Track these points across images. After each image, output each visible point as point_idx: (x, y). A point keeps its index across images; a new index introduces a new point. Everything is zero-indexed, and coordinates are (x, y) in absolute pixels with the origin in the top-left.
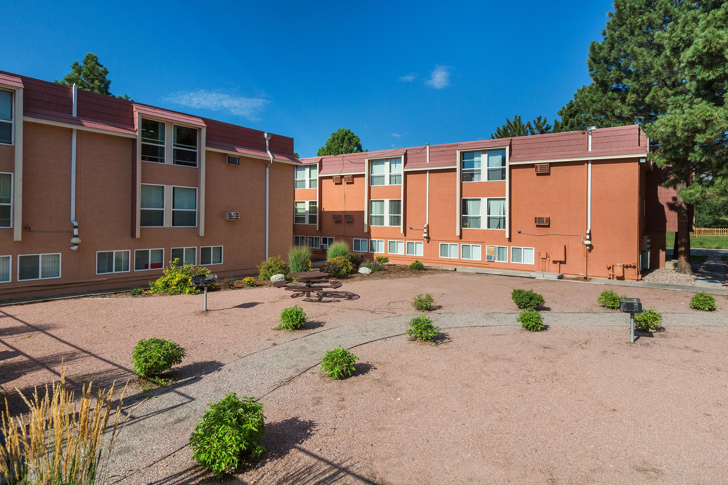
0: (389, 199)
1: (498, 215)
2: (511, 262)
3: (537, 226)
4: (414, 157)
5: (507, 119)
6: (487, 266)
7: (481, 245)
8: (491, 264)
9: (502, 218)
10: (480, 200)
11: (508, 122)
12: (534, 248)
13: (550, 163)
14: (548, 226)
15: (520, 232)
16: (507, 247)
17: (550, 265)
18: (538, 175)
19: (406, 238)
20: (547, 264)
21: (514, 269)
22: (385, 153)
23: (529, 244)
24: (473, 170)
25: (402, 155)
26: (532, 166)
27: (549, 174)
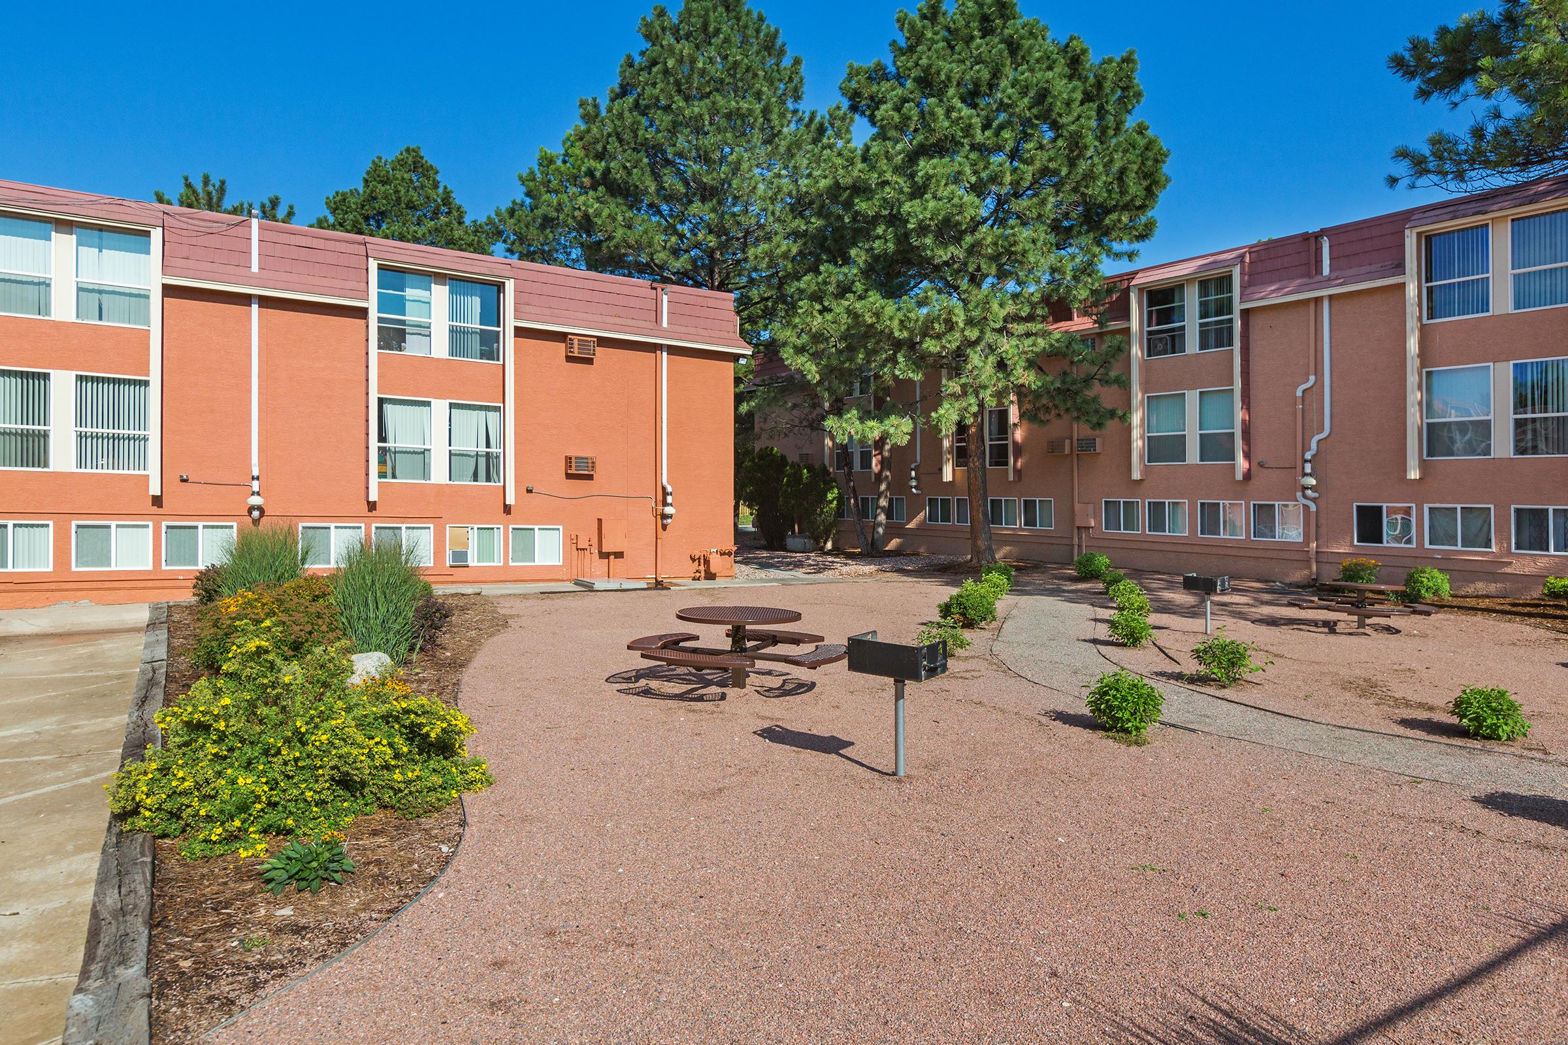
0: (74, 373)
1: (471, 448)
2: (511, 564)
3: (569, 476)
4: (194, 241)
5: (186, 179)
6: (450, 578)
7: (432, 526)
8: (460, 574)
9: (482, 456)
10: (428, 404)
11: (189, 185)
12: (561, 527)
13: (599, 338)
14: (590, 477)
15: (529, 491)
16: (501, 527)
17: (593, 564)
18: (569, 359)
19: (160, 511)
20: (587, 561)
21: (515, 581)
22: (65, 201)
23: (548, 518)
24: (403, 322)
25: (155, 226)
26: (562, 337)
27: (589, 361)
